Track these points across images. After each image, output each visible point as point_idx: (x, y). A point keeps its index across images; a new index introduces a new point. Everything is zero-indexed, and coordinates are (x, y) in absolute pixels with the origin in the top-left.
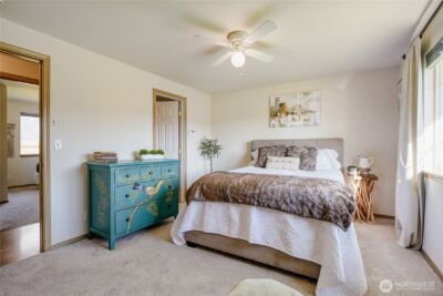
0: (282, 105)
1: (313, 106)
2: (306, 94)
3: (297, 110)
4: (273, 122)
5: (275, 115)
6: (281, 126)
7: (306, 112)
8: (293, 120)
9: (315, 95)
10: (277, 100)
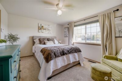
0: (42, 26)
1: (50, 29)
2: (49, 25)
3: (46, 29)
4: (40, 31)
5: (40, 29)
6: (42, 32)
7: (48, 30)
8: (45, 31)
9: (50, 26)
10: (41, 25)
